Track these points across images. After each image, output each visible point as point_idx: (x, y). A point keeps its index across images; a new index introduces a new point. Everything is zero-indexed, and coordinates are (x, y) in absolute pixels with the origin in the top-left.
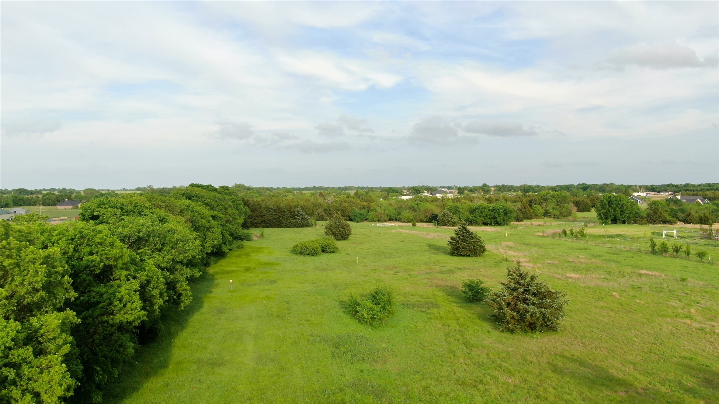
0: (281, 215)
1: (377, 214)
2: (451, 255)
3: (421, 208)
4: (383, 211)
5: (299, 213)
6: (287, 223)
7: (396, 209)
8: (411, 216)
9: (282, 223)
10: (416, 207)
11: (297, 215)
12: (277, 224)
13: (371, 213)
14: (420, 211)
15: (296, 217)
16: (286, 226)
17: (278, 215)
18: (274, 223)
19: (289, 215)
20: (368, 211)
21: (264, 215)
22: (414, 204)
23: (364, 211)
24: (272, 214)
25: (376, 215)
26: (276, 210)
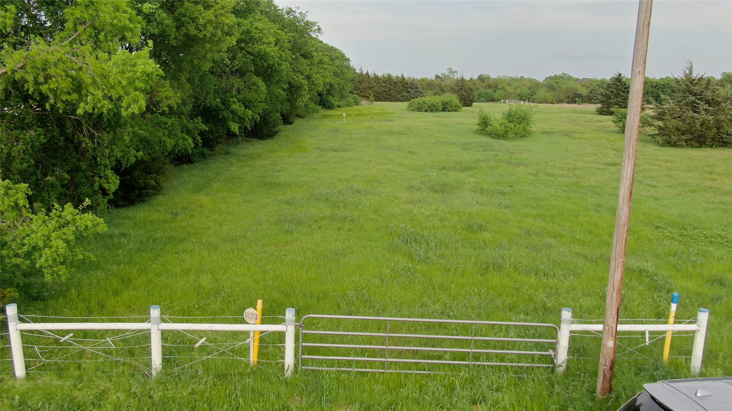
0: (392, 87)
1: (506, 93)
2: (600, 115)
3: (562, 86)
4: (514, 91)
5: (413, 86)
6: (399, 96)
7: (529, 89)
8: (550, 96)
9: (393, 97)
10: (556, 85)
11: (411, 88)
12: (388, 98)
13: (498, 92)
14: (560, 90)
15: (409, 90)
16: (398, 100)
17: (389, 88)
18: (383, 96)
19: (401, 87)
20: (495, 91)
21: (372, 87)
22: (553, 82)
23: (490, 91)
24: (382, 86)
25: (505, 95)
26: (386, 81)
